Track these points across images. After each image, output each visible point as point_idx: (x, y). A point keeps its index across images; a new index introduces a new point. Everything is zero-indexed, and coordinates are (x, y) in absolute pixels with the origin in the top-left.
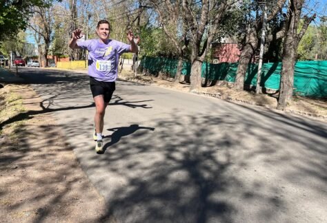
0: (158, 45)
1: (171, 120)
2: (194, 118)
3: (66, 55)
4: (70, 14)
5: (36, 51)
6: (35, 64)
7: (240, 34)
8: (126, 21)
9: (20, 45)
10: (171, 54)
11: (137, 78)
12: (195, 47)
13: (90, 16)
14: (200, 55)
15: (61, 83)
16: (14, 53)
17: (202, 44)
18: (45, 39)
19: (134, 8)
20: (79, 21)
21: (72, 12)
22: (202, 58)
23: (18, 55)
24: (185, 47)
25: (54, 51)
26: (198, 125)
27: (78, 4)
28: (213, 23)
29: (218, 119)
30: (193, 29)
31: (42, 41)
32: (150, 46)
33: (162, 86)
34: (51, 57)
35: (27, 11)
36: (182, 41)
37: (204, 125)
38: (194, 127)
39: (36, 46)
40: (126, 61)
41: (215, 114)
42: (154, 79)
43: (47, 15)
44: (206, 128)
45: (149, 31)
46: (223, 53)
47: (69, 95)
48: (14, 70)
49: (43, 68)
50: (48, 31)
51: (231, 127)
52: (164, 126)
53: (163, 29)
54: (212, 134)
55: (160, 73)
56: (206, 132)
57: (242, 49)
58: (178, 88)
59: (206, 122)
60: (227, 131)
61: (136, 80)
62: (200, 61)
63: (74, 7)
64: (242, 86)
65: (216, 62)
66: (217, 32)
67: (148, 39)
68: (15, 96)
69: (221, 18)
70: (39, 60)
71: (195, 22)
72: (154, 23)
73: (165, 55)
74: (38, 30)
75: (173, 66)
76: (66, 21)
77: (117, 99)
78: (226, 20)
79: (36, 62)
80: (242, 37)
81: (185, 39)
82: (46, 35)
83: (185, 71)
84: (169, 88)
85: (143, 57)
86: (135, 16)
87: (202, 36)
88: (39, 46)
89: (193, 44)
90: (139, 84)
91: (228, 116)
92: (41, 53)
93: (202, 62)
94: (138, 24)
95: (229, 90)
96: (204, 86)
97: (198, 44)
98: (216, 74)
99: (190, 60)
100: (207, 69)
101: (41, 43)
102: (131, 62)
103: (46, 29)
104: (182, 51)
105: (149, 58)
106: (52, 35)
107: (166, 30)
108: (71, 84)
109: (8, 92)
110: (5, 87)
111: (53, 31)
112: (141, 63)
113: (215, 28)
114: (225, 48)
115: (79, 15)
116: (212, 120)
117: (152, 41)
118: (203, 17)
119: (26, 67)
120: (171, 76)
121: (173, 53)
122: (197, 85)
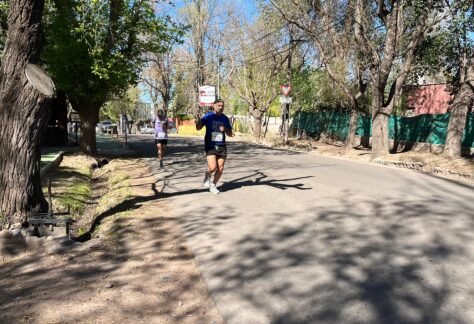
0: (318, 94)
1: (340, 209)
2: (377, 206)
3: (190, 116)
4: (195, 59)
5: (152, 112)
6: (150, 130)
7: (449, 70)
8: (271, 62)
9: (132, 106)
10: (339, 106)
11: (288, 143)
12: (377, 92)
13: (221, 61)
14: (385, 105)
15: (181, 155)
16: (125, 116)
17: (388, 88)
19: (282, 44)
20: (207, 69)
21: (198, 56)
22: (388, 109)
23: (130, 119)
24: (359, 94)
25: (174, 111)
26: (386, 217)
27: (206, 45)
28: (404, 56)
29: (419, 206)
30: (373, 66)
31: (160, 97)
32: (307, 96)
33: (326, 155)
35: (139, 59)
36: (356, 86)
37: (397, 217)
38: (380, 222)
39: (152, 106)
40: (272, 120)
41: (413, 199)
42: (314, 144)
43: (166, 63)
44: (400, 223)
45: (306, 75)
46: (421, 100)
47: (191, 172)
48: (122, 140)
50: (167, 85)
51: (444, 221)
52: (329, 220)
53: (326, 71)
54: (411, 233)
55: (322, 135)
56: (401, 230)
57: (455, 92)
58: (351, 156)
59: (399, 212)
60: (439, 229)
61: (286, 147)
62: (385, 114)
63: (201, 50)
64: (458, 149)
65: (410, 114)
66: (412, 68)
67: (304, 87)
68: (120, 175)
69: (417, 46)
71: (376, 56)
72: (312, 63)
73: (329, 108)
74: (154, 85)
75: (343, 124)
76: (190, 70)
77: (259, 176)
78: (424, 50)
80: (453, 74)
81: (361, 82)
82: (164, 90)
83: (361, 132)
84: (338, 157)
85: (297, 113)
86: (284, 55)
87: (387, 76)
88: (156, 105)
89: (372, 89)
90: (291, 153)
91: (436, 201)
93: (389, 116)
94: (289, 66)
95: (436, 158)
96: (393, 151)
97: (381, 89)
98: (412, 133)
99: (367, 113)
100: (396, 126)
101: (158, 101)
102: (279, 121)
103: (165, 83)
104: (355, 100)
105: (305, 114)
106: (172, 90)
107: (330, 72)
108: (195, 156)
109: (112, 169)
110: (110, 163)
111: (174, 85)
112: (294, 122)
113: (408, 63)
114: (423, 93)
115: (207, 60)
116: (409, 208)
117: (310, 90)
118: (388, 48)
119: (138, 133)
120: (339, 139)
121: (342, 105)
122: (383, 151)
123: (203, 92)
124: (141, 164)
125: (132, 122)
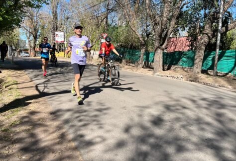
4: (52, 16)
5: (27, 45)
6: (26, 54)
9: (15, 41)
14: (161, 46)
16: (11, 46)
18: (34, 36)
20: (59, 23)
23: (14, 48)
31: (32, 38)
34: (38, 50)
39: (27, 42)
49: (32, 57)
63: (56, 11)
70: (29, 51)
72: (118, 22)
76: (49, 23)
79: (27, 53)
82: (34, 33)
86: (103, 17)
88: (29, 41)
92: (31, 47)
96: (164, 70)
103: (35, 29)
106: (38, 33)
111: (40, 31)
115: (58, 17)
119: (19, 56)
120: (132, 63)
121: (134, 45)
122: (160, 69)
123: (57, 35)
124: (26, 73)
125: (15, 50)
